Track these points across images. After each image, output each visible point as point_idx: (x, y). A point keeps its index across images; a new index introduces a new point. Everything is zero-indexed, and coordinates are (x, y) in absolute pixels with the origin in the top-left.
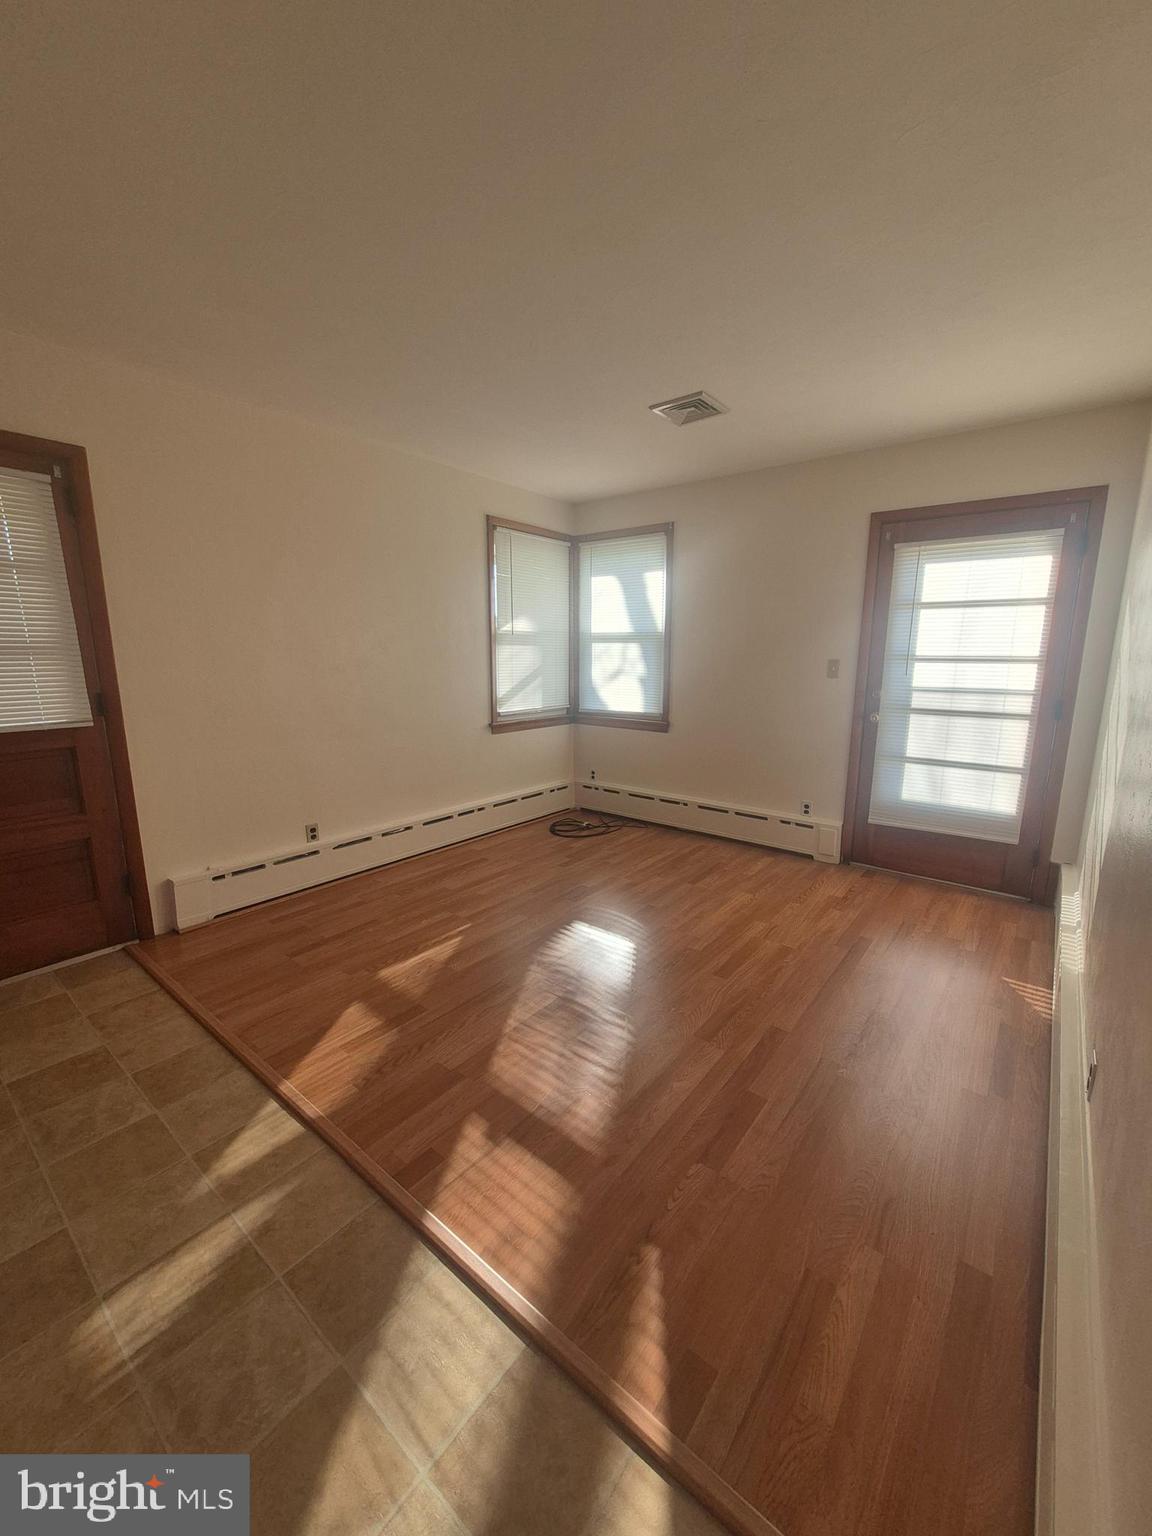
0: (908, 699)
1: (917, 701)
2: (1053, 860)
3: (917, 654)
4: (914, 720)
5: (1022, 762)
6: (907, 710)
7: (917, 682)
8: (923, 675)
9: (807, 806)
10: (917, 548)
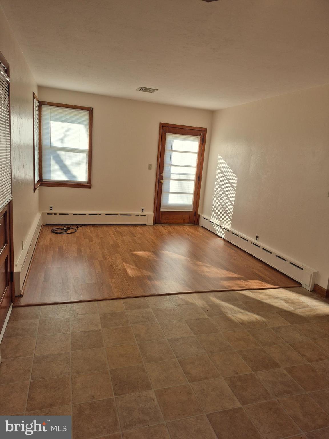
0: (170, 176)
1: (172, 177)
2: (198, 214)
3: (172, 164)
4: (172, 182)
5: (193, 191)
6: (170, 179)
7: (172, 172)
8: (173, 170)
9: (143, 209)
10: (172, 135)
